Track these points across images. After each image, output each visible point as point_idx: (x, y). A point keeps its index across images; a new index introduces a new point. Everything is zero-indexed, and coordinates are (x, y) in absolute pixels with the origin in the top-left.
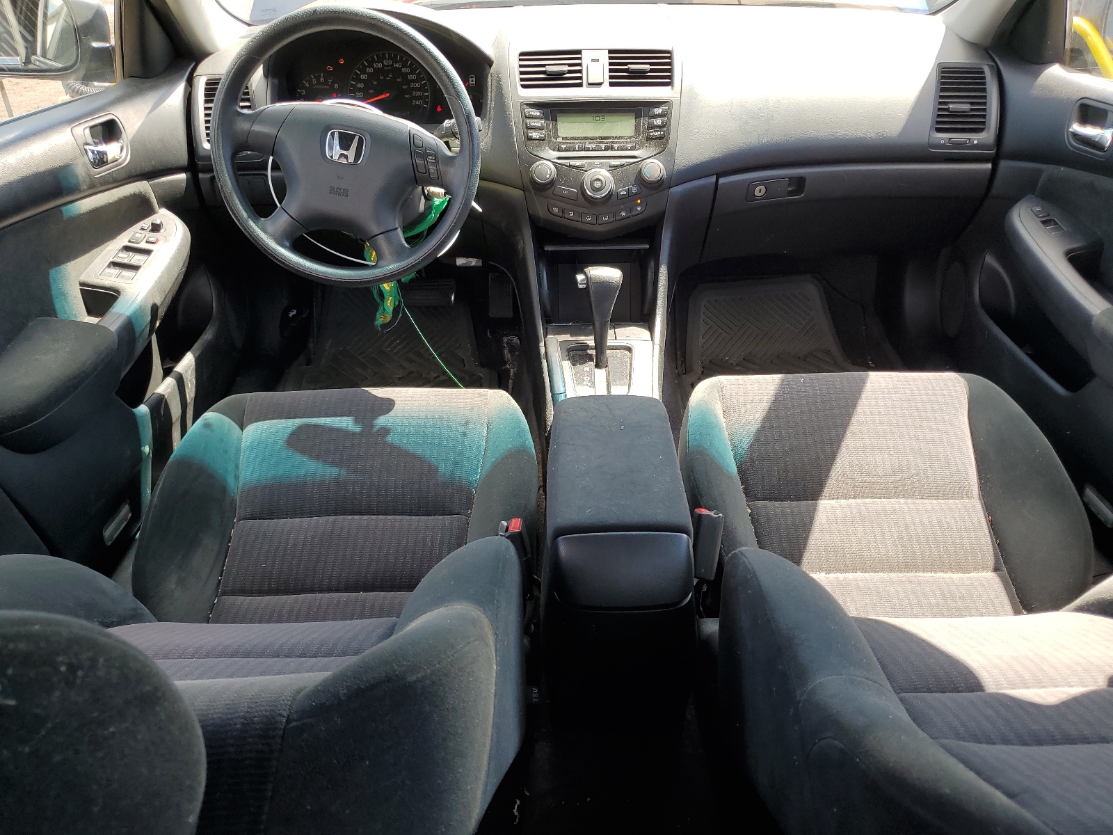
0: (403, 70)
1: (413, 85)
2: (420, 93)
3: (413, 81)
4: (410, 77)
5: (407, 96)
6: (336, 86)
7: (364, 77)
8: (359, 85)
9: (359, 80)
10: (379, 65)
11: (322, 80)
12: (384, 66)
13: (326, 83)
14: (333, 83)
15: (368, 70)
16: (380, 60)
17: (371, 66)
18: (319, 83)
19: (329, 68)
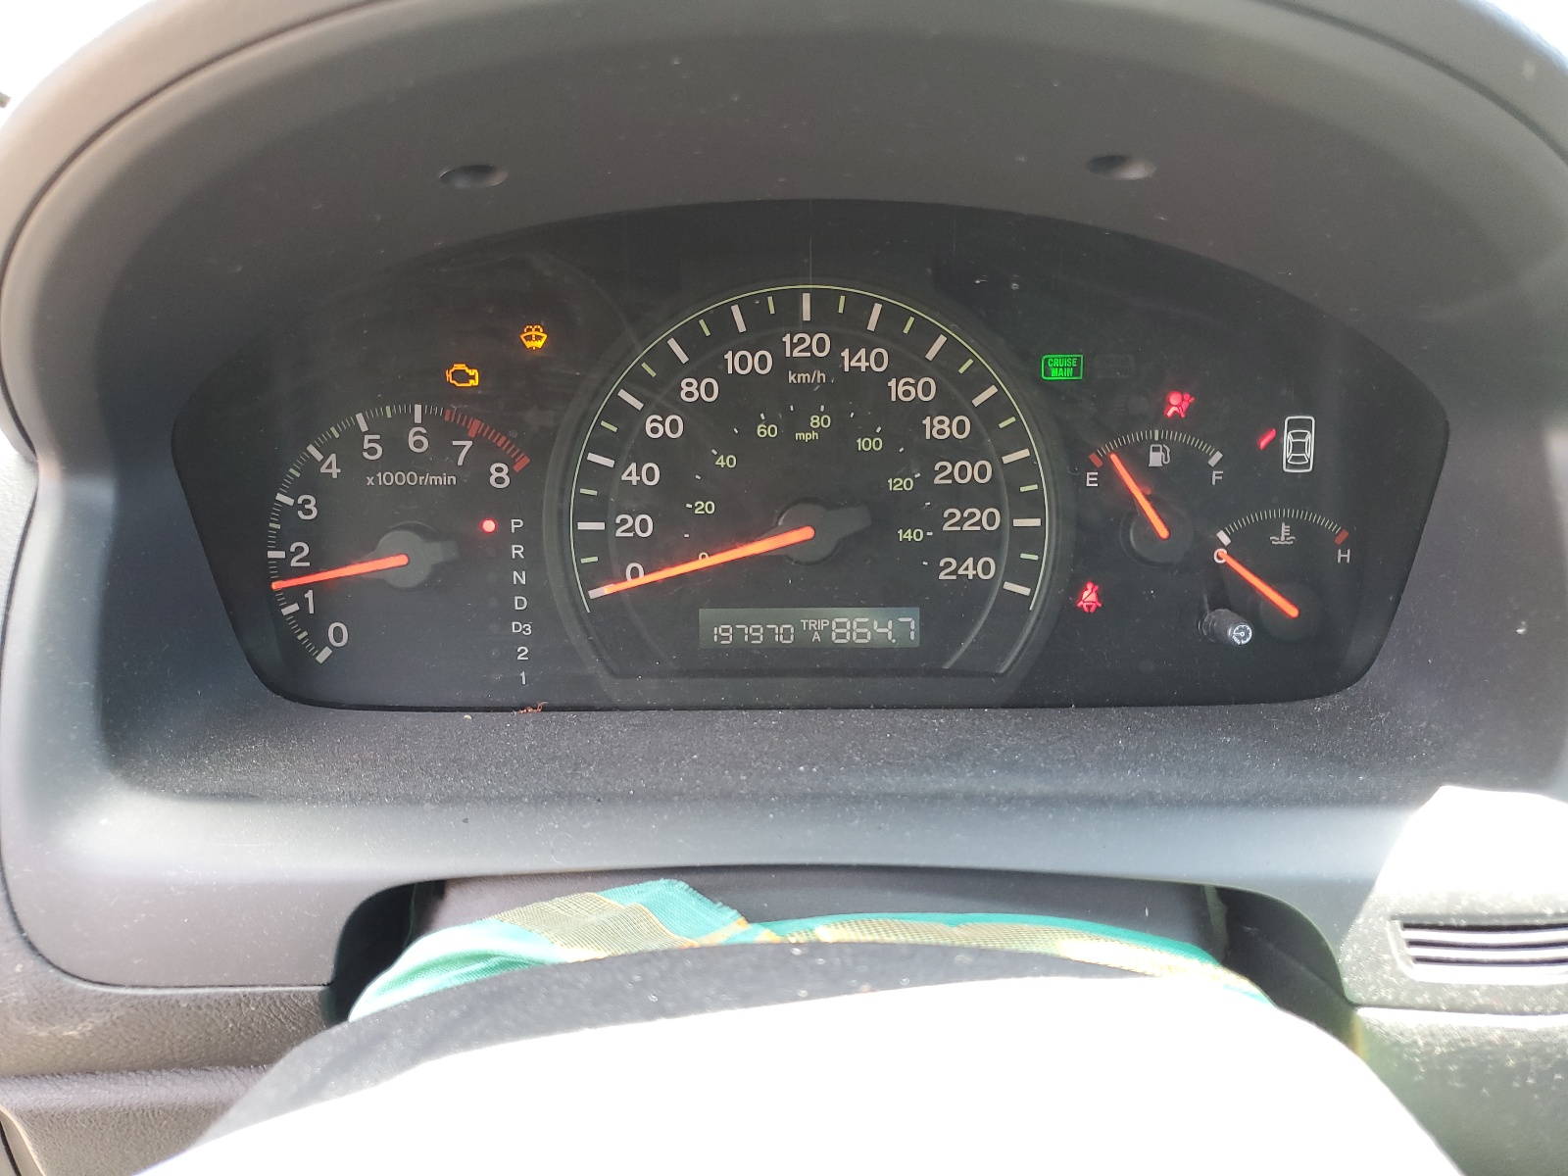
0: (898, 389)
1: (946, 472)
2: (980, 519)
3: (952, 450)
4: (939, 427)
5: (909, 535)
6: (499, 474)
7: (655, 427)
8: (631, 474)
9: (629, 444)
10: (755, 363)
11: (417, 440)
12: (784, 364)
13: (440, 455)
14: (484, 452)
15: (692, 390)
16: (765, 331)
17: (706, 363)
18: (397, 455)
19: (463, 377)
